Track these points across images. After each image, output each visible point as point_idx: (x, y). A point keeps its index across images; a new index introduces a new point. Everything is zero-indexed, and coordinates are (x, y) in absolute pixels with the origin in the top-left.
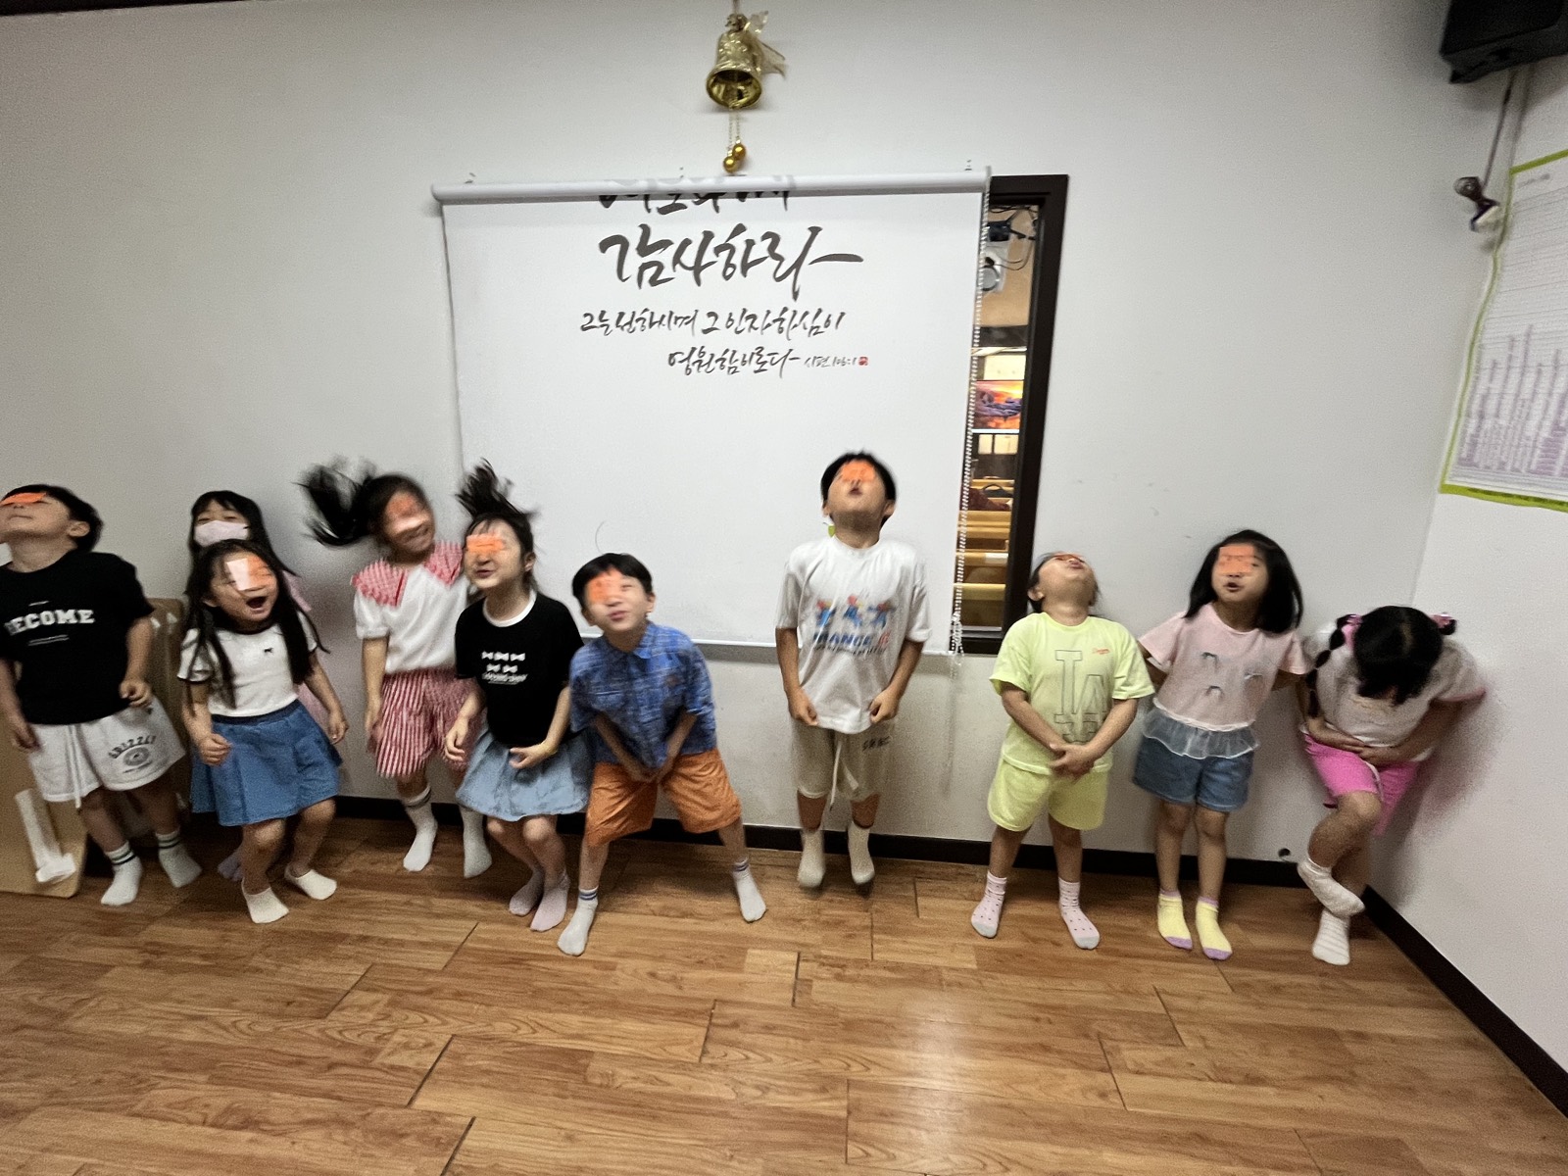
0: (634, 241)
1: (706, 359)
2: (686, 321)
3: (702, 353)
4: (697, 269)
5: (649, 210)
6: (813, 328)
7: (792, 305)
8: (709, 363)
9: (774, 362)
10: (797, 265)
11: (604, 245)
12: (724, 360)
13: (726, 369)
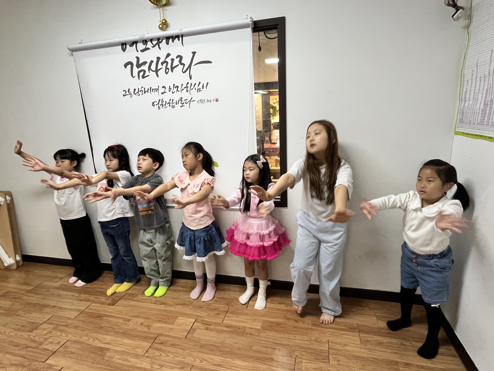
0: (135, 63)
1: (164, 103)
2: (156, 90)
3: (162, 101)
4: (157, 71)
5: (138, 51)
6: (198, 89)
7: (190, 82)
8: (165, 105)
9: (187, 103)
10: (190, 66)
11: (126, 66)
12: (170, 103)
13: (171, 106)
